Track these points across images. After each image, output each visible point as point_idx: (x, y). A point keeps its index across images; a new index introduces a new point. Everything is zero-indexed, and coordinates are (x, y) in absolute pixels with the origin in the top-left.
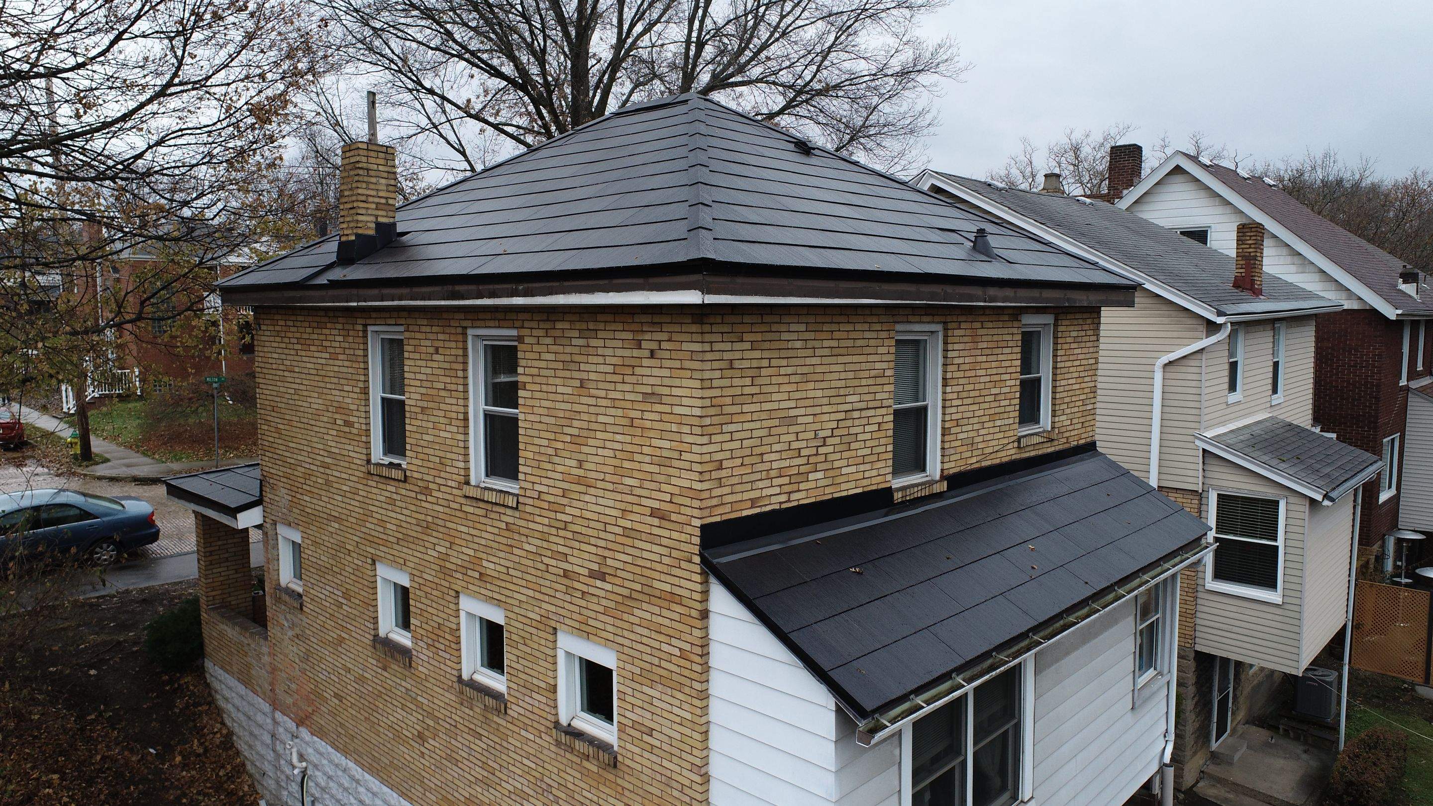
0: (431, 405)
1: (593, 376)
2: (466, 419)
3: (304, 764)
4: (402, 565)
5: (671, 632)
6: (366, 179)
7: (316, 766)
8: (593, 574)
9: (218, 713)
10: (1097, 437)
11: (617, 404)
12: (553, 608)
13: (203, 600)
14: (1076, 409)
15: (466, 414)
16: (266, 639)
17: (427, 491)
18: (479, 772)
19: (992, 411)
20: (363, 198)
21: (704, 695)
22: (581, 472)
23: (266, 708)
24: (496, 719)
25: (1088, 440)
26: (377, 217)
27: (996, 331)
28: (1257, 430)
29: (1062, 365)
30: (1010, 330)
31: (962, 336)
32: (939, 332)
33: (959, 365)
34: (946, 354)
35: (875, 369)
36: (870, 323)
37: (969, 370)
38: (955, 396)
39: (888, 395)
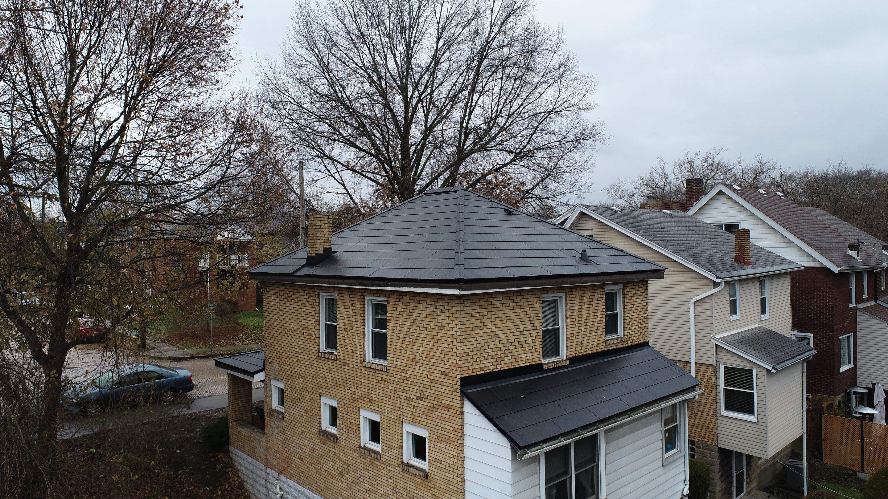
0: (349, 328)
1: (418, 318)
2: (364, 334)
3: (282, 492)
4: (334, 397)
5: (449, 420)
6: (320, 230)
7: (288, 493)
8: (418, 398)
9: (236, 471)
10: (649, 339)
11: (428, 330)
12: (401, 413)
13: (230, 417)
14: (637, 327)
15: (364, 332)
16: (264, 434)
17: (346, 364)
18: (368, 487)
19: (591, 329)
20: (319, 238)
21: (462, 446)
22: (413, 357)
23: (263, 467)
24: (376, 462)
25: (644, 341)
26: (324, 245)
28: (747, 334)
29: (628, 307)
30: (599, 293)
31: (574, 297)
32: (563, 296)
33: (573, 310)
34: (567, 305)
35: (533, 314)
36: (530, 295)
37: (578, 312)
38: (572, 323)
39: (539, 324)
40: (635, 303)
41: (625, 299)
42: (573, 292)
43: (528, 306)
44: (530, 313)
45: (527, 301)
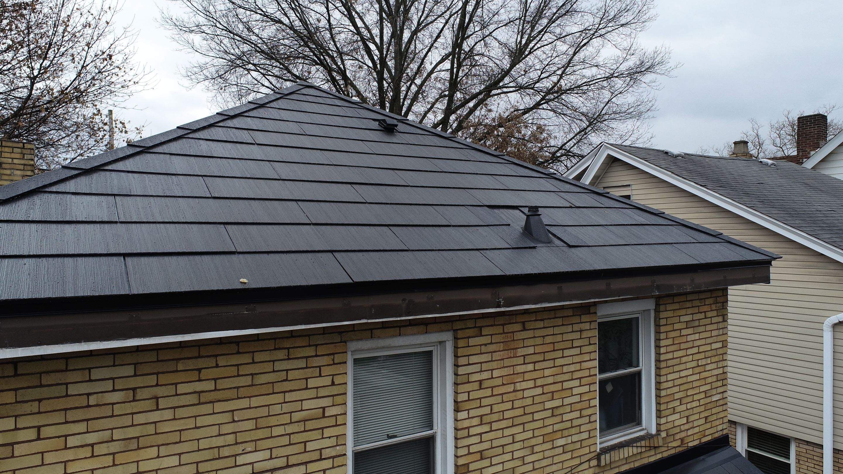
14: (695, 404)
19: (549, 429)
25: (716, 435)
27: (550, 331)
29: (670, 356)
30: (576, 327)
31: (485, 345)
32: (447, 342)
33: (481, 382)
34: (457, 370)
35: (302, 410)
36: (288, 349)
37: (501, 385)
38: (476, 421)
39: (333, 441)
40: (690, 345)
41: (663, 336)
42: (481, 328)
43: (278, 387)
44: (286, 408)
45: (274, 371)
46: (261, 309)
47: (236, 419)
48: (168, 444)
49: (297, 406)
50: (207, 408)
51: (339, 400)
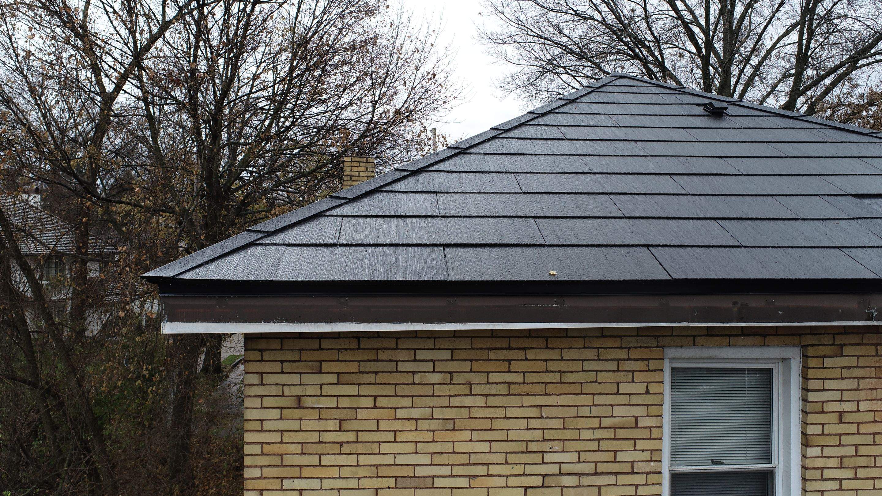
31: (849, 368)
32: (792, 359)
33: (841, 414)
34: (807, 395)
35: (612, 416)
36: (598, 349)
37: (872, 422)
38: (834, 462)
39: (646, 456)
42: (841, 346)
43: (587, 388)
44: (596, 411)
45: (583, 371)
46: (571, 303)
47: (544, 415)
48: (480, 430)
49: (607, 411)
50: (516, 400)
51: (653, 410)
